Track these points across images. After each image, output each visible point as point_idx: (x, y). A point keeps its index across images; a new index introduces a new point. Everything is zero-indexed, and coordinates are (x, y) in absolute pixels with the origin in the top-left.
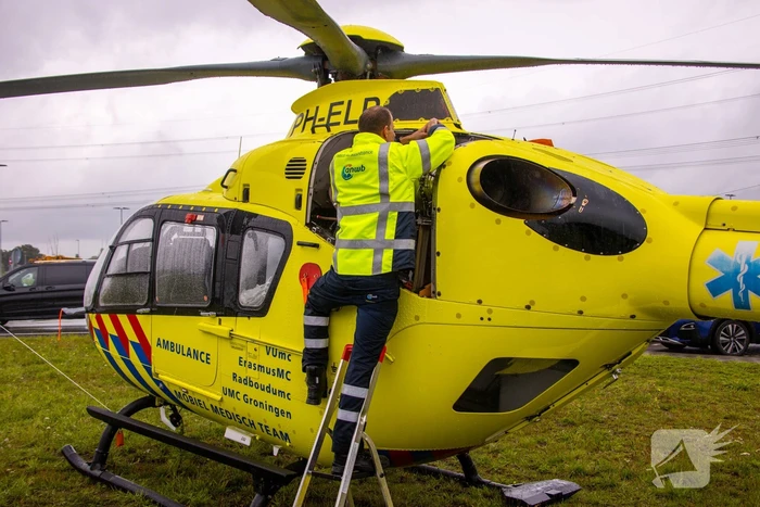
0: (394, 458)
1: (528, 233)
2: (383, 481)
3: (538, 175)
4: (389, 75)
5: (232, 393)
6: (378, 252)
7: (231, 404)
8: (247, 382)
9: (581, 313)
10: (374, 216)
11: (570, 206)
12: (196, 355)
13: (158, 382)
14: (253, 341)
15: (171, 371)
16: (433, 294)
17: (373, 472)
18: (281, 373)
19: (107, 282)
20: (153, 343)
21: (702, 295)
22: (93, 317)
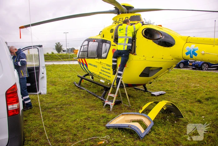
0: (128, 86)
1: (153, 43)
2: (125, 89)
3: (155, 32)
4: (131, 13)
5: (101, 73)
6: (124, 46)
7: (101, 75)
8: (103, 71)
9: (162, 58)
10: (124, 39)
11: (161, 38)
12: (95, 66)
13: (89, 71)
14: (104, 63)
15: (91, 69)
16: (135, 55)
17: (123, 87)
18: (109, 69)
19: (80, 53)
20: (88, 64)
21: (185, 55)
22: (78, 59)
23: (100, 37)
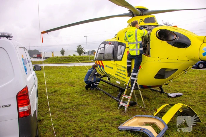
0: (143, 87)
1: (167, 44)
2: (140, 90)
3: (170, 33)
4: (146, 15)
5: (117, 75)
7: (117, 77)
8: (119, 72)
9: (178, 60)
11: (176, 38)
12: (111, 68)
13: (105, 73)
14: (120, 65)
15: (107, 70)
16: (150, 56)
17: (138, 89)
18: (124, 71)
19: (98, 55)
20: (104, 66)
21: (201, 56)
22: (95, 61)
23: (115, 40)
